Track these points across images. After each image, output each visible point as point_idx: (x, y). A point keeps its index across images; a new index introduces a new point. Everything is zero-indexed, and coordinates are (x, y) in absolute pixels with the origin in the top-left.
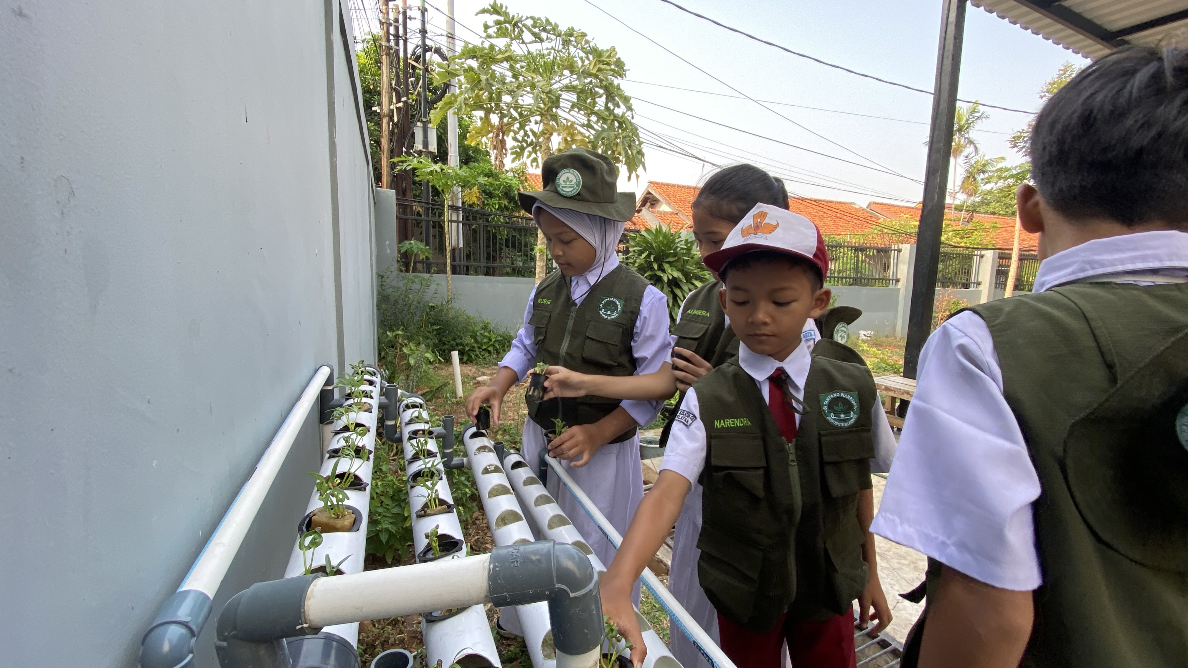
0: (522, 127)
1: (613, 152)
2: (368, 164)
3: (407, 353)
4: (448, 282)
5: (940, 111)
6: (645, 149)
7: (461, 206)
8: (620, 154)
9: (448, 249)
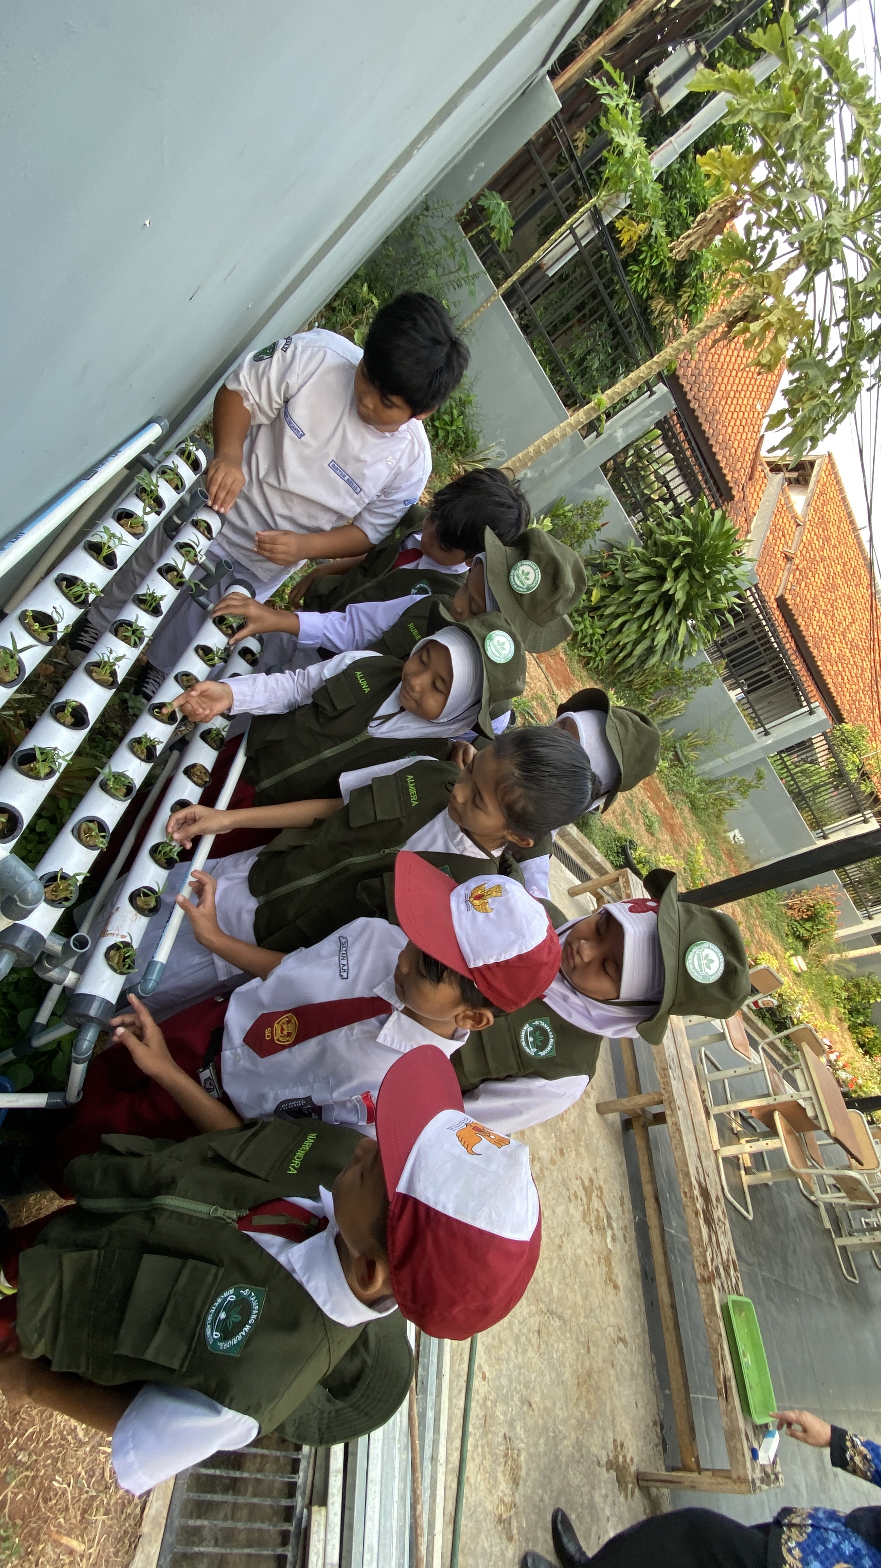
7: (606, 223)
9: (529, 263)
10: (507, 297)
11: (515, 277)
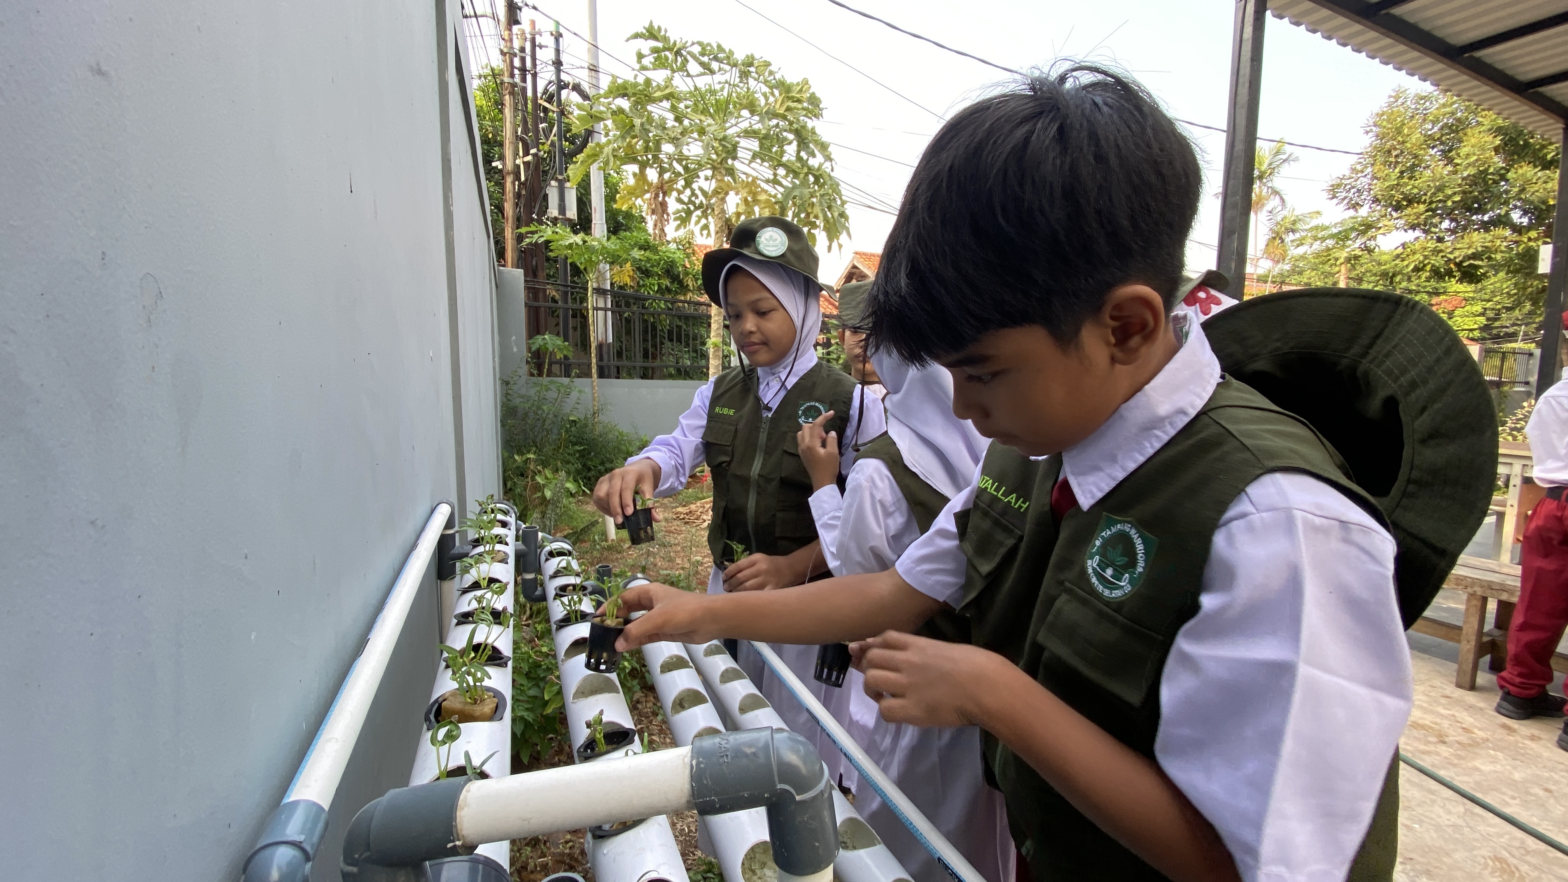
0: (688, 184)
1: (808, 215)
2: (489, 237)
3: (542, 482)
4: (593, 388)
5: (1235, 154)
6: (849, 209)
7: (609, 288)
8: (816, 217)
9: (593, 346)
10: (601, 375)
11: (594, 361)
